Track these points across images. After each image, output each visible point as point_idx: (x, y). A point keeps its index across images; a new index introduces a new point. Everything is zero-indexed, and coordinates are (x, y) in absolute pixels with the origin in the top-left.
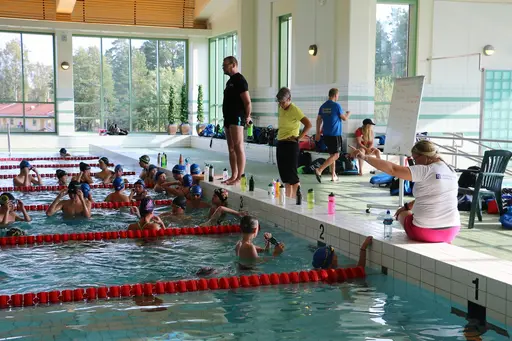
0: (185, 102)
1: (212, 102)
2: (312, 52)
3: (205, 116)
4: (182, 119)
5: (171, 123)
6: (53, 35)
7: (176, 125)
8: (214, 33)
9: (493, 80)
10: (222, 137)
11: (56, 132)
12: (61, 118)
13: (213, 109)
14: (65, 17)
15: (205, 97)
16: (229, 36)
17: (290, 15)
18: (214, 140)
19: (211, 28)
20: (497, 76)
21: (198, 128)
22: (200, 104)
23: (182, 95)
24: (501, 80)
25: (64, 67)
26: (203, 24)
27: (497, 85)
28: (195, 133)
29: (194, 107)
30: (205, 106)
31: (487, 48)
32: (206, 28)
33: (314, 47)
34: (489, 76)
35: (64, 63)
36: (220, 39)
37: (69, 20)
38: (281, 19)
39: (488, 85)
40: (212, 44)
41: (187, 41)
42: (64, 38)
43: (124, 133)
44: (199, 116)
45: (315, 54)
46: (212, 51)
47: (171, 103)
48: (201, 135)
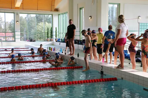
0: (52, 32)
1: (60, 32)
2: (90, 18)
3: (58, 36)
4: (51, 37)
5: (48, 38)
6: (14, 13)
7: (49, 39)
8: (60, 13)
9: (142, 26)
10: (63, 42)
11: (15, 41)
12: (16, 37)
13: (60, 34)
14: (18, 8)
15: (57, 31)
16: (65, 13)
17: (83, 8)
18: (61, 43)
19: (59, 11)
20: (143, 24)
21: (56, 39)
22: (56, 33)
23: (51, 30)
24: (144, 26)
25: (17, 22)
26: (57, 10)
27: (143, 27)
28: (55, 41)
29: (54, 34)
30: (57, 33)
31: (139, 17)
32: (58, 11)
33: (91, 17)
34: (140, 24)
35: (17, 21)
36: (62, 14)
37: (19, 9)
38: (80, 9)
39: (140, 27)
40: (60, 16)
41: (52, 15)
42: (17, 14)
43: (34, 41)
44: (56, 36)
45: (91, 19)
46: (60, 18)
47: (48, 32)
48: (57, 41)
